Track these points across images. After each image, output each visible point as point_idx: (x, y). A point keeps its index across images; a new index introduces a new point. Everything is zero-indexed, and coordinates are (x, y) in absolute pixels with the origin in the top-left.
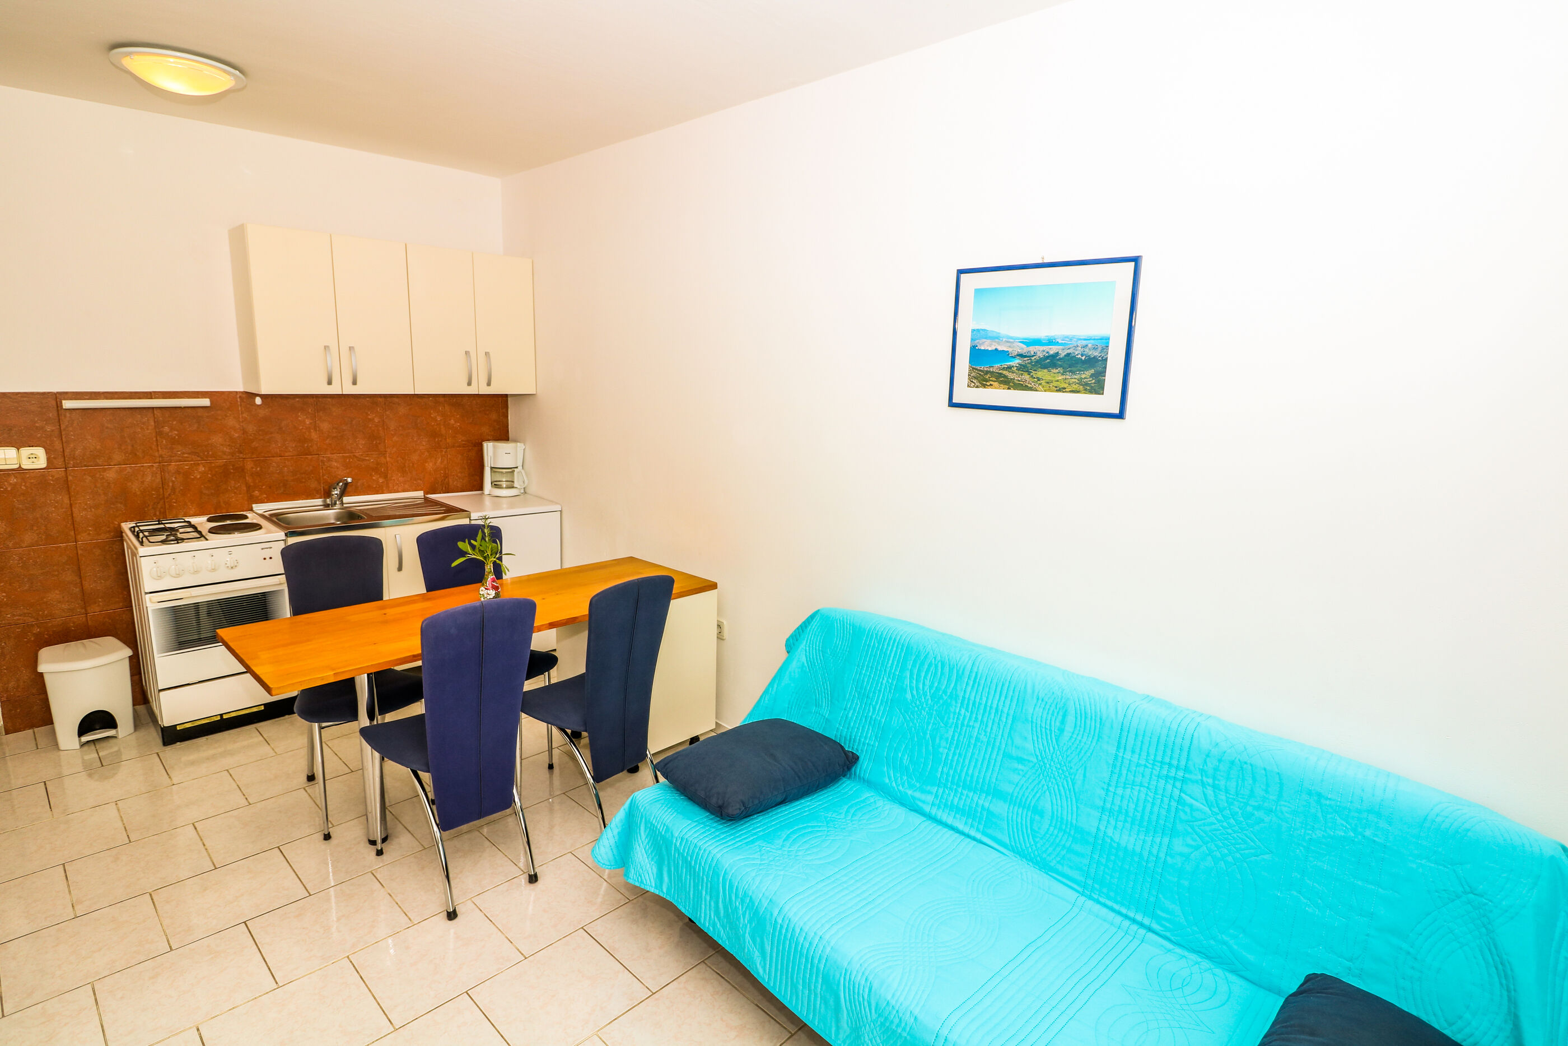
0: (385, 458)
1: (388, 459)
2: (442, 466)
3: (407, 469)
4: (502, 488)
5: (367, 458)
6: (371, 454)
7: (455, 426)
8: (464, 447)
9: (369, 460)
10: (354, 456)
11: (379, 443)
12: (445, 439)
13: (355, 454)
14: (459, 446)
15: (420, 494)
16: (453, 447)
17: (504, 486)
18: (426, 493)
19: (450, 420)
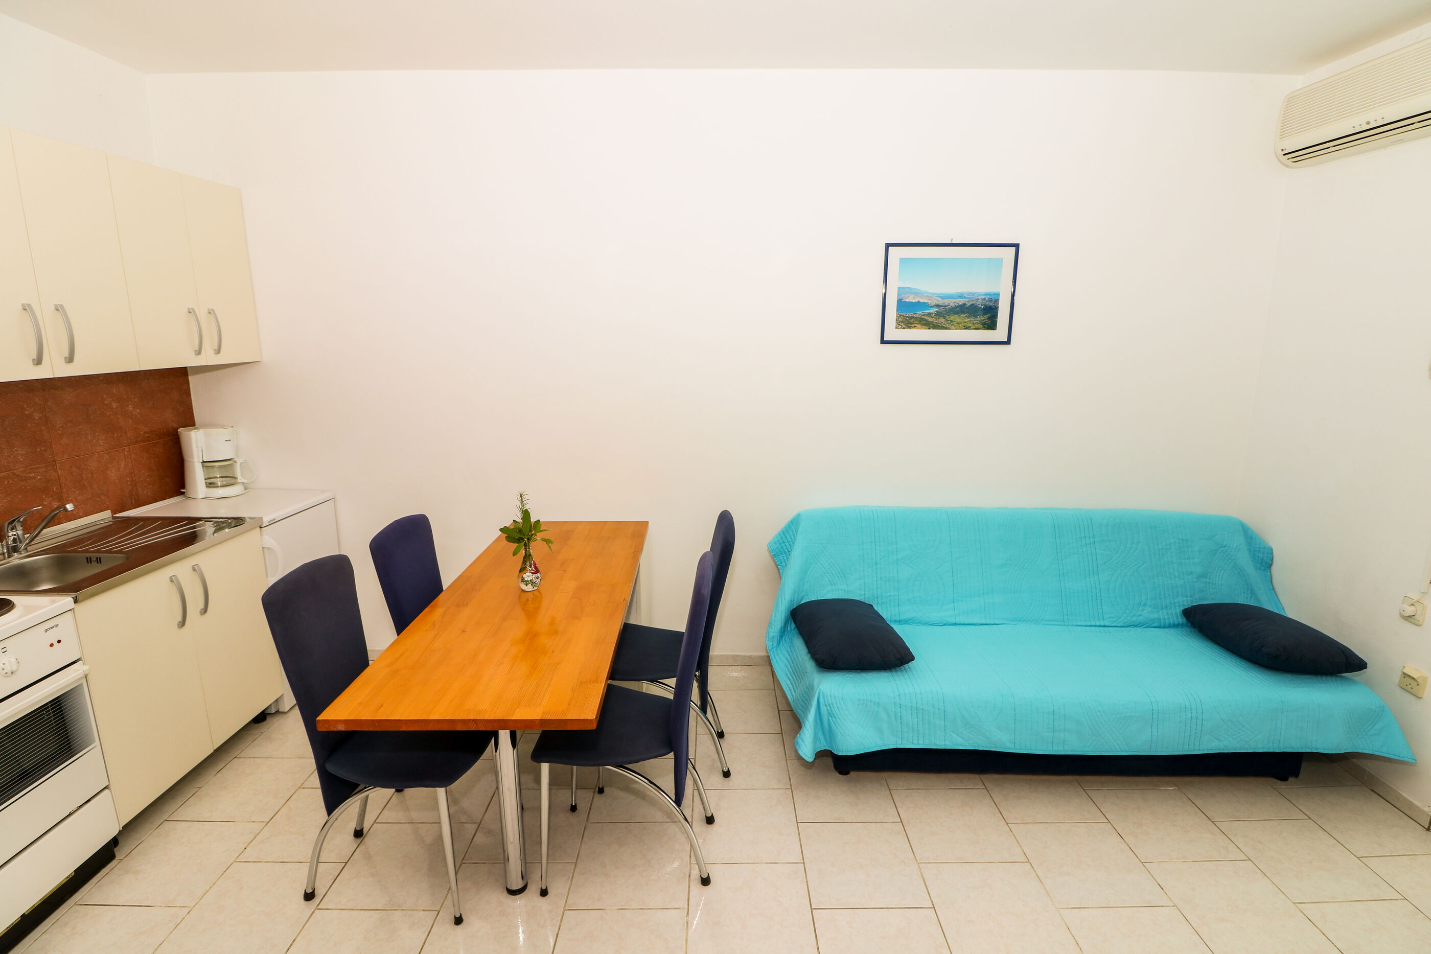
0: (56, 471)
1: (60, 472)
2: (128, 471)
3: (86, 483)
4: (218, 487)
5: (32, 475)
6: (37, 468)
7: (134, 413)
8: (149, 441)
9: (34, 478)
10: (14, 474)
11: (45, 451)
12: (126, 433)
13: (15, 471)
14: (143, 441)
15: (106, 515)
16: (137, 442)
17: (219, 484)
18: (114, 512)
19: (128, 406)
